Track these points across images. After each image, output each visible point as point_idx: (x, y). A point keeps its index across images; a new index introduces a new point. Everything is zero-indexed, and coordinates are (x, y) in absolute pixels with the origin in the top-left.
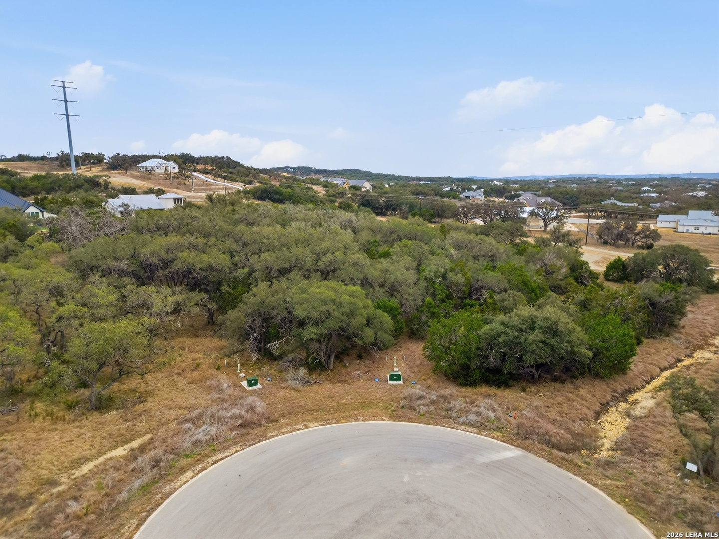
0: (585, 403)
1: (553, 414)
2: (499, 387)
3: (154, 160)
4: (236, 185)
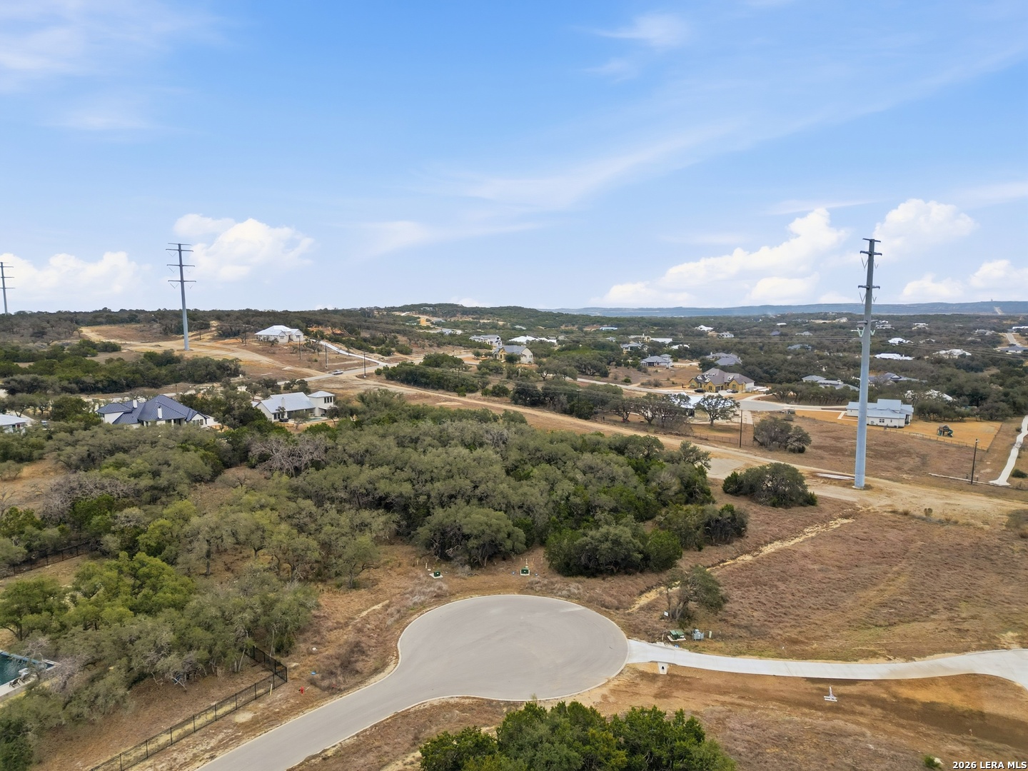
0: (637, 587)
1: (614, 592)
2: (588, 577)
3: (275, 327)
4: (374, 358)
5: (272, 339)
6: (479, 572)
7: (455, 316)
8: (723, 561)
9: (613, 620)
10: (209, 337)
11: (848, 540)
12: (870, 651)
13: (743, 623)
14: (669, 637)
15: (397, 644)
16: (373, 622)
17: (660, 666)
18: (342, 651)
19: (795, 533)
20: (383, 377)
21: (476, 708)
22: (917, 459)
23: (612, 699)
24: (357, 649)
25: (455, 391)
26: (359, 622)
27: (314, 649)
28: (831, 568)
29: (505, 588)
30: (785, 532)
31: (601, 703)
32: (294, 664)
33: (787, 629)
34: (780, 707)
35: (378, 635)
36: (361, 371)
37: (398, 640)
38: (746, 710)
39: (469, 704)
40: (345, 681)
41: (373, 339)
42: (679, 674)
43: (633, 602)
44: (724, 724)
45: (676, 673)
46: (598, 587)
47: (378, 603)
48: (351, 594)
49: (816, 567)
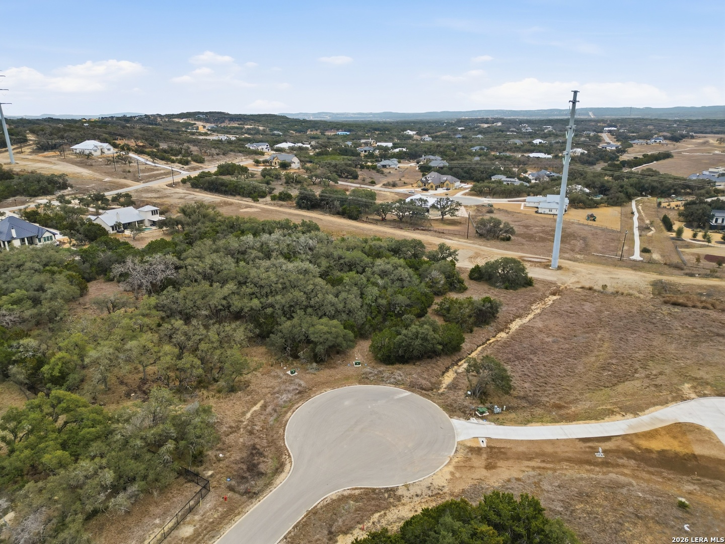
1: (425, 375)
3: (87, 142)
4: (176, 167)
5: (87, 152)
6: (323, 366)
7: (223, 122)
8: (489, 340)
9: (435, 402)
10: (30, 150)
11: (562, 315)
12: (609, 410)
13: (522, 394)
14: (477, 412)
15: (284, 443)
16: (259, 423)
17: (480, 440)
18: (245, 455)
19: (527, 310)
20: (189, 184)
21: (365, 497)
22: (581, 241)
23: (458, 475)
24: (255, 451)
25: (249, 197)
26: (248, 425)
27: (221, 455)
28: (559, 339)
29: (347, 380)
30: (521, 311)
31: (451, 479)
32: (210, 473)
33: (551, 397)
34: (570, 466)
35: (266, 435)
36: (169, 180)
37: (284, 439)
38: (550, 472)
39: (359, 494)
40: (256, 484)
41: (172, 150)
42: (495, 445)
43: (440, 383)
44: (541, 487)
45: (493, 445)
46: (413, 372)
47: (255, 404)
48: (232, 398)
49: (550, 339)
